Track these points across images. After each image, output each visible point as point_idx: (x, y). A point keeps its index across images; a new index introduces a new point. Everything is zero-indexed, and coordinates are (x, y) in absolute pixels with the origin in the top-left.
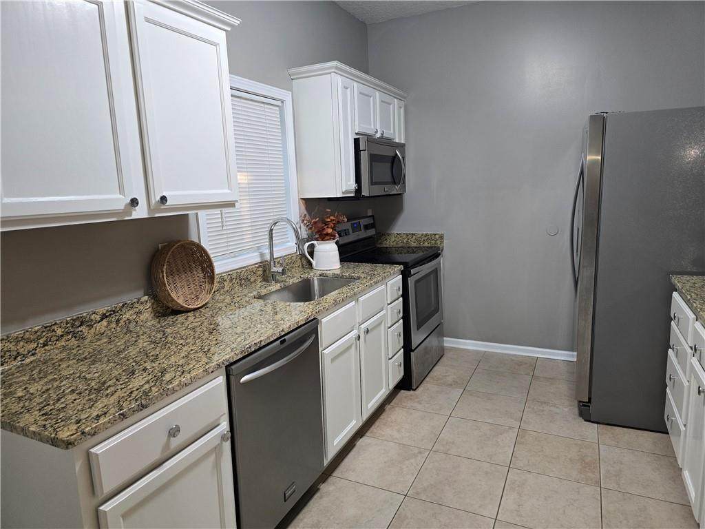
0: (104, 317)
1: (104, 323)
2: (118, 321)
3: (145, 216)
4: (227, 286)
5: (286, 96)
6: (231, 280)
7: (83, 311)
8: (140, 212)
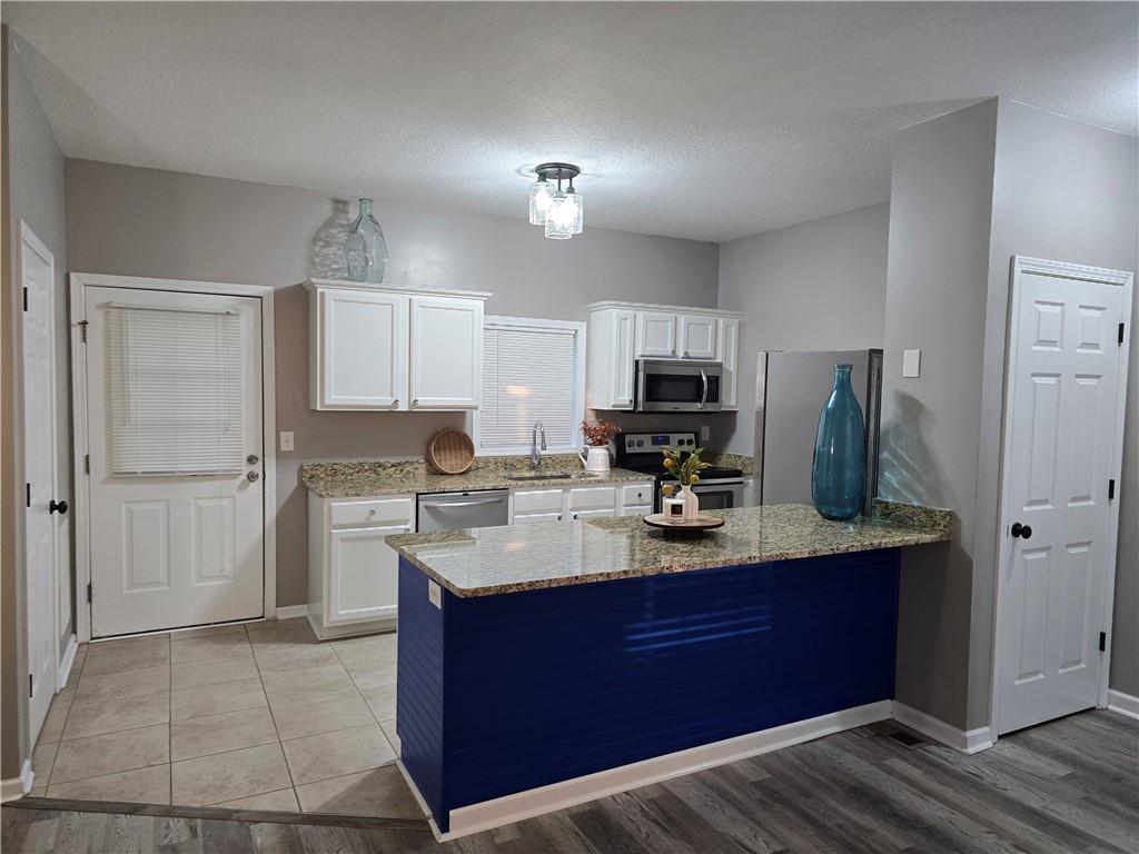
0: (393, 466)
1: (393, 469)
2: (401, 470)
3: (406, 409)
4: (492, 466)
5: (582, 327)
6: (496, 463)
7: (381, 460)
8: (403, 407)
